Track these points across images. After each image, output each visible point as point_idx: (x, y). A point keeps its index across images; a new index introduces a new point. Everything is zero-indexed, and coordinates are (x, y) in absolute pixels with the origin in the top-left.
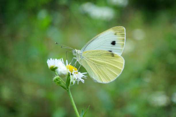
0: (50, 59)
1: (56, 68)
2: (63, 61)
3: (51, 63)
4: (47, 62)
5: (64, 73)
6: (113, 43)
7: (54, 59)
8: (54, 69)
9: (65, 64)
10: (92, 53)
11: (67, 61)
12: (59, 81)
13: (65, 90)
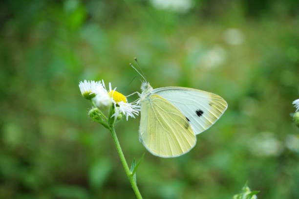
0: (83, 82)
1: (93, 96)
2: (104, 85)
3: (86, 87)
4: (80, 86)
5: (105, 103)
6: (199, 113)
7: (90, 82)
8: (90, 97)
9: (108, 89)
10: (164, 104)
11: (110, 84)
12: (98, 115)
13: (108, 130)
